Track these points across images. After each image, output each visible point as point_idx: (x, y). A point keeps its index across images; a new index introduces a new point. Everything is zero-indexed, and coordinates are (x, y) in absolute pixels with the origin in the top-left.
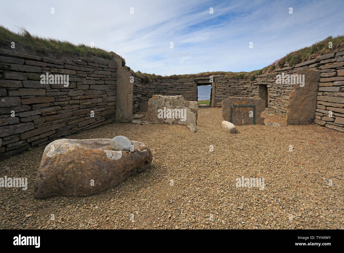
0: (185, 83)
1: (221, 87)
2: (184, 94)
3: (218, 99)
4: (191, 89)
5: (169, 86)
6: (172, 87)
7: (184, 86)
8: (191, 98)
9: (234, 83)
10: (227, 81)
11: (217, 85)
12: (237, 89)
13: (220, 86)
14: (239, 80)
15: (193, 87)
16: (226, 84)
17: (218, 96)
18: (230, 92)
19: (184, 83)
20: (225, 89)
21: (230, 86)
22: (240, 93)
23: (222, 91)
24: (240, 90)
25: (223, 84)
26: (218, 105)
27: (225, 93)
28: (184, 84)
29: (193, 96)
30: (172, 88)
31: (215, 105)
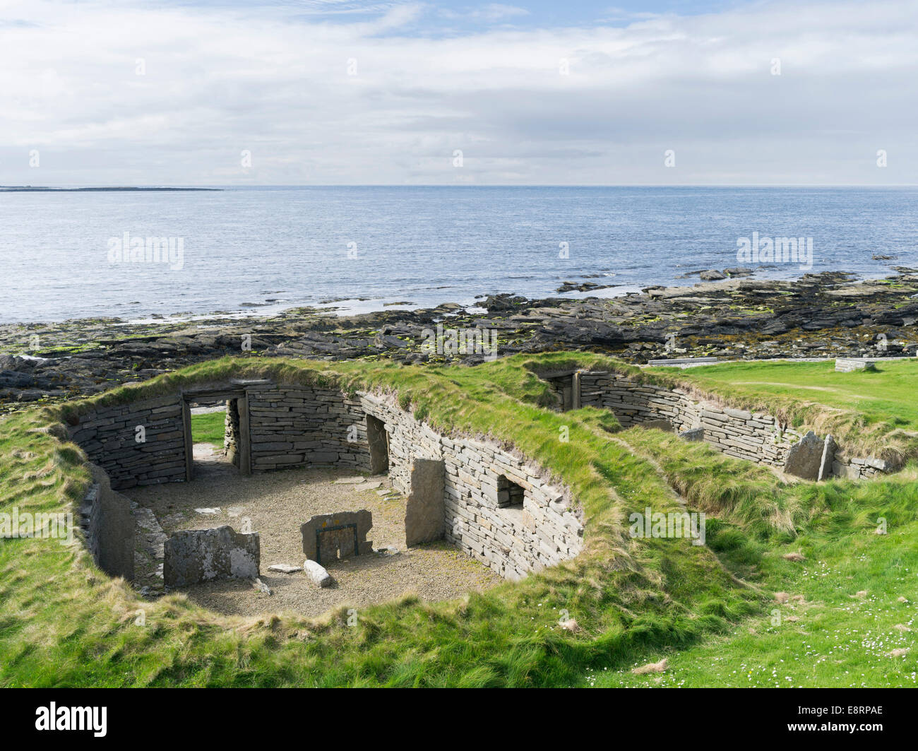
0: (154, 411)
1: (266, 414)
2: (153, 444)
3: (259, 449)
4: (174, 426)
5: (107, 428)
6: (115, 430)
7: (154, 420)
8: (177, 454)
9: (302, 401)
10: (283, 397)
11: (255, 409)
12: (311, 417)
13: (263, 409)
14: (317, 393)
15: (181, 418)
16: (279, 404)
17: (258, 439)
18: (292, 426)
19: (151, 409)
20: (277, 418)
21: (291, 409)
22: (320, 427)
23: (271, 424)
24: (322, 421)
25: (271, 403)
26: (263, 467)
27: (279, 428)
28: (152, 414)
29: (184, 447)
30: (115, 433)
31: (253, 468)
